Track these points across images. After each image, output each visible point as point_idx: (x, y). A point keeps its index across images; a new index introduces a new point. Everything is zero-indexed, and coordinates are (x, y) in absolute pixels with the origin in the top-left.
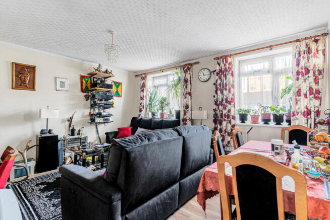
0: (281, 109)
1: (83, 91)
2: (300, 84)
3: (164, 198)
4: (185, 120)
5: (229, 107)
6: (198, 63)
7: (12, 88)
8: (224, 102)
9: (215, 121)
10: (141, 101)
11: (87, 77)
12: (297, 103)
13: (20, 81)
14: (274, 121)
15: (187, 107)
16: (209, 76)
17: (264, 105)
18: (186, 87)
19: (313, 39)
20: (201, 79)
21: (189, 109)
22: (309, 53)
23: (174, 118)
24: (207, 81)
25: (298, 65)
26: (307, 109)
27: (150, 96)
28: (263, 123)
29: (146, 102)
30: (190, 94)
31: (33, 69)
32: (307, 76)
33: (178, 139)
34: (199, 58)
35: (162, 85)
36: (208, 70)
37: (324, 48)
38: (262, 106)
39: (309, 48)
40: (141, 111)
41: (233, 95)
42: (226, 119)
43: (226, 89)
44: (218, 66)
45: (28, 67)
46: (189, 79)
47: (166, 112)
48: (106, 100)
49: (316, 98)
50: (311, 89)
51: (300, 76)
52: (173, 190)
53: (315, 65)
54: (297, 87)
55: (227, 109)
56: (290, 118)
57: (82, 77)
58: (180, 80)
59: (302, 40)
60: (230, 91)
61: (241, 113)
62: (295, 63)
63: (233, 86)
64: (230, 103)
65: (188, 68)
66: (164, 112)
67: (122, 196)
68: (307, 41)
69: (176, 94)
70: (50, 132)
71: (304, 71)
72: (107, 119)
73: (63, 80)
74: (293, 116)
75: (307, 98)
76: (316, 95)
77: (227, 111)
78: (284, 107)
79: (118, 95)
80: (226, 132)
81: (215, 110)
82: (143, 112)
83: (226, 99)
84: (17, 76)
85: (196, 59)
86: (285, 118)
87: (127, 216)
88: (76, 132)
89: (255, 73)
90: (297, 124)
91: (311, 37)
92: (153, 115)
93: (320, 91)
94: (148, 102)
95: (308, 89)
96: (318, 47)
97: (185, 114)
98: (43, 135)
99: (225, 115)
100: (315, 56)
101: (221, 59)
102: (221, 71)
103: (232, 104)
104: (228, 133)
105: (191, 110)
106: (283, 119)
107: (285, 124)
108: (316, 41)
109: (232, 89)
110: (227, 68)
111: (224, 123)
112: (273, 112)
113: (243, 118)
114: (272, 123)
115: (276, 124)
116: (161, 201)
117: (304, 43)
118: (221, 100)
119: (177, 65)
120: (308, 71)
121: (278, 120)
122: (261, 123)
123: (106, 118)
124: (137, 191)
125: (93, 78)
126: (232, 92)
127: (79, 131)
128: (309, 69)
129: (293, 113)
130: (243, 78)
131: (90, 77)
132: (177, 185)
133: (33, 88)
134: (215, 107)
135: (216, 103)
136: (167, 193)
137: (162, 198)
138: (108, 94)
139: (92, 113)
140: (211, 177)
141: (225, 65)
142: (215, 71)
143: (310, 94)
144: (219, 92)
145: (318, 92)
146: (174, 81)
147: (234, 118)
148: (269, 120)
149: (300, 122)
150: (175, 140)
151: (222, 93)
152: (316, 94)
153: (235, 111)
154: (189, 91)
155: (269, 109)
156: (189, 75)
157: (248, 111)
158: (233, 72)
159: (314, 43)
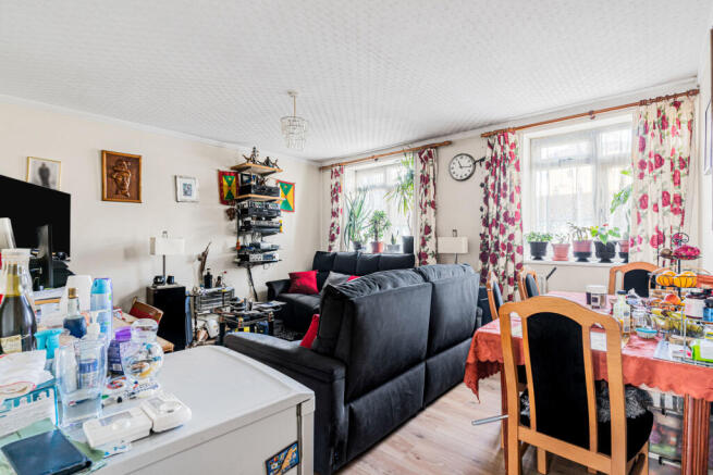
0: (610, 232)
1: (223, 201)
2: (647, 186)
3: (404, 386)
4: (423, 256)
5: (511, 229)
6: (449, 143)
7: (103, 199)
8: (502, 219)
9: (483, 258)
10: (334, 219)
11: (230, 174)
12: (639, 221)
13: (115, 186)
14: (598, 256)
15: (427, 230)
16: (471, 169)
17: (580, 226)
18: (426, 191)
19: (672, 100)
20: (454, 176)
21: (432, 234)
22: (664, 128)
23: (401, 252)
24: (467, 178)
25: (643, 148)
26: (658, 232)
27: (350, 207)
28: (577, 259)
29: (342, 221)
30: (433, 205)
31: (135, 162)
32: (658, 170)
33: (424, 286)
34: (451, 134)
35: (374, 187)
36: (468, 158)
37: (690, 117)
38: (575, 228)
39: (664, 118)
40: (332, 238)
41: (519, 206)
42: (505, 252)
43: (505, 196)
44: (489, 150)
45: (129, 159)
46: (431, 176)
47: (384, 240)
48: (269, 218)
49: (675, 211)
50: (665, 195)
51: (646, 171)
52: (416, 374)
53: (673, 150)
54: (641, 191)
55: (508, 233)
56: (627, 250)
57: (222, 174)
58: (412, 176)
59: (652, 101)
60: (512, 200)
61: (534, 240)
62: (637, 146)
63: (518, 189)
64: (512, 222)
65: (430, 154)
66: (380, 240)
67: (347, 372)
68: (659, 104)
69: (405, 205)
70: (170, 279)
71: (653, 160)
72: (271, 256)
73: (188, 182)
74: (632, 245)
75: (657, 211)
76: (675, 206)
77: (506, 237)
78: (616, 229)
79: (288, 207)
80: (504, 277)
81: (483, 236)
82: (337, 241)
83: (506, 214)
84: (109, 176)
85: (445, 135)
86: (618, 249)
87: (352, 405)
88: (214, 281)
89: (561, 163)
90: (638, 260)
91: (668, 97)
92: (358, 246)
93: (683, 198)
94: (346, 222)
95: (660, 194)
96: (680, 115)
97: (424, 244)
98: (160, 287)
99: (503, 245)
100: (674, 133)
101: (496, 137)
102: (494, 159)
103: (517, 223)
104: (509, 279)
105: (436, 236)
106: (613, 251)
107: (617, 261)
108: (677, 105)
109: (516, 195)
110: (508, 155)
111: (502, 261)
112: (595, 239)
113: (538, 250)
114: (594, 260)
115: (602, 261)
116: (399, 390)
117: (653, 108)
118: (495, 217)
119: (406, 148)
120: (660, 161)
121: (605, 252)
122: (572, 259)
123: (268, 253)
124: (367, 366)
125: (242, 175)
126: (517, 201)
127: (219, 278)
128: (663, 157)
129: (633, 240)
130: (538, 173)
131: (236, 175)
132: (423, 365)
133: (137, 198)
134: (483, 229)
135: (485, 223)
136: (407, 379)
137: (400, 385)
138: (271, 206)
139: (241, 244)
140: (486, 341)
141: (503, 148)
142: (483, 160)
143: (664, 205)
144: (491, 200)
145: (679, 200)
146: (400, 178)
147: (520, 250)
148: (588, 254)
149: (645, 256)
150: (419, 287)
151: (497, 202)
152: (675, 204)
153: (522, 237)
154: (432, 199)
155: (588, 232)
156: (431, 168)
157: (548, 237)
158: (518, 162)
159: (674, 109)
